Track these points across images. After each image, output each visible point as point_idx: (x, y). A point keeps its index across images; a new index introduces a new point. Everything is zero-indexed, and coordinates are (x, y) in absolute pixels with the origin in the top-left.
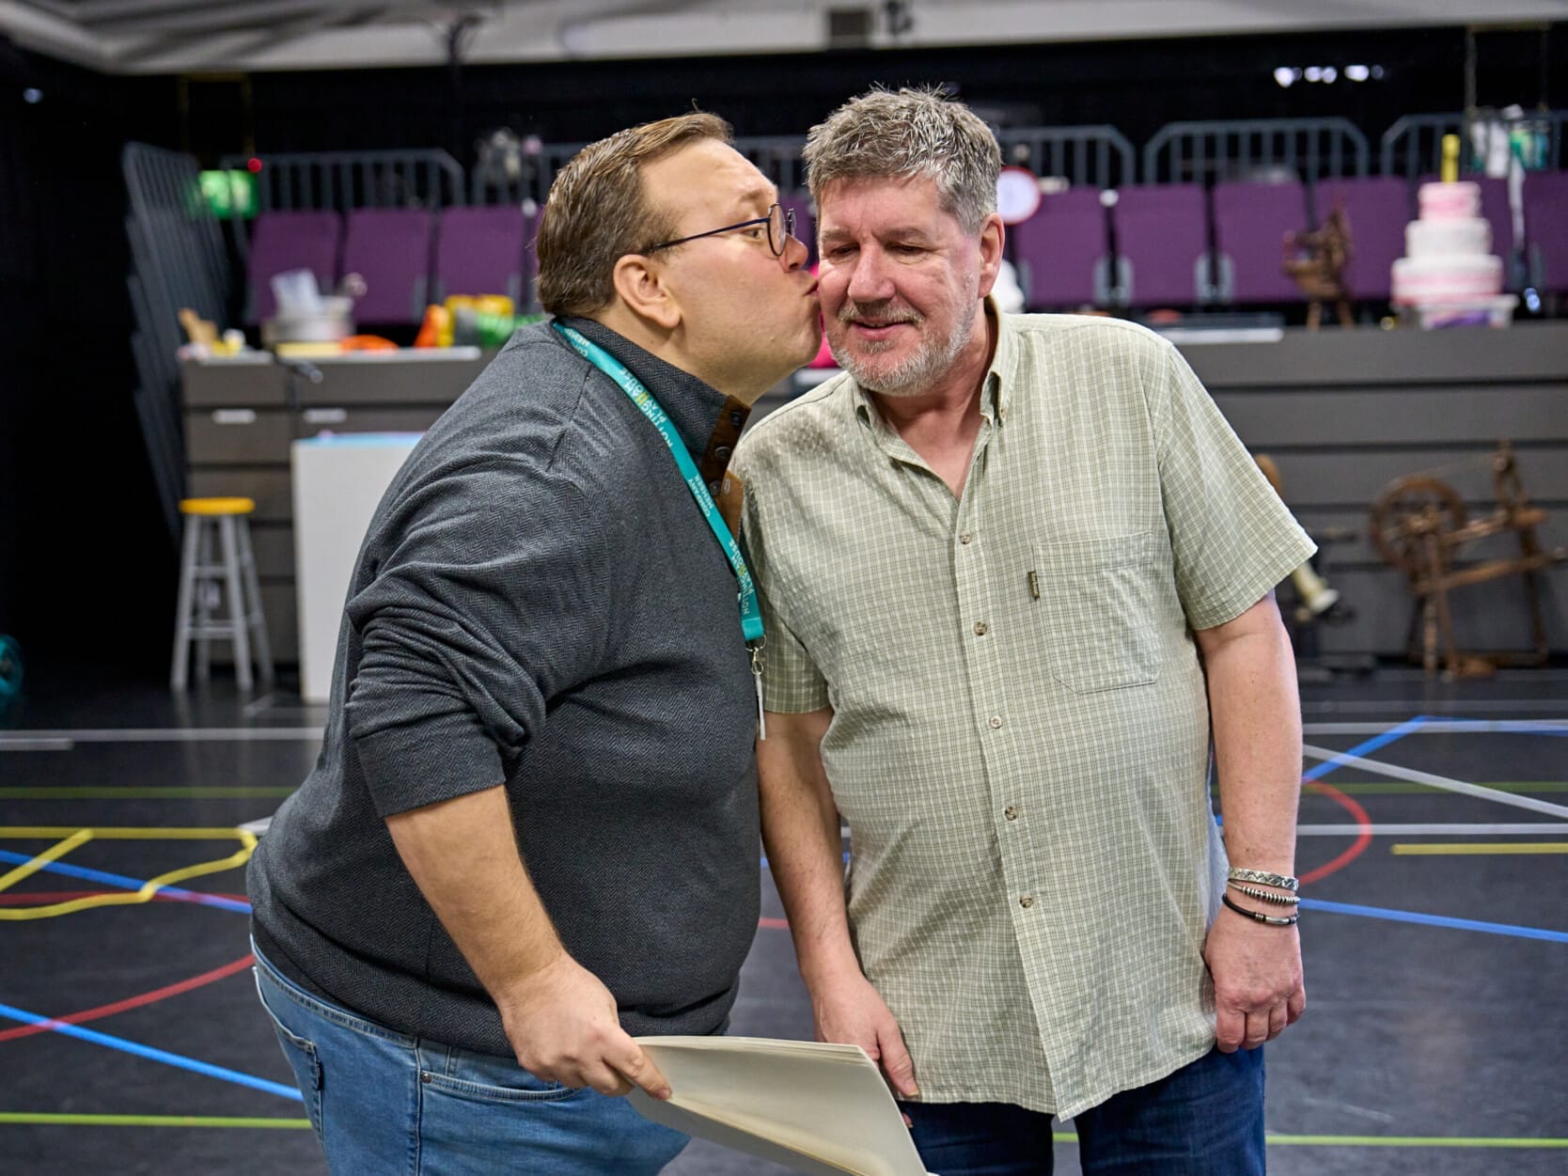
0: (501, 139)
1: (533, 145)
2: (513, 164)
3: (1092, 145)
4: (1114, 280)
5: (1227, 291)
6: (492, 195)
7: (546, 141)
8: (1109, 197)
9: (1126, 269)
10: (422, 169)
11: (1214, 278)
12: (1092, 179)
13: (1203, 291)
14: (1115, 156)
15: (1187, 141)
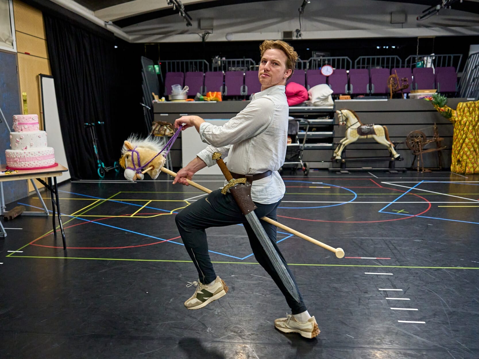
0: (217, 57)
1: (224, 59)
2: (219, 62)
3: (343, 60)
4: (349, 89)
5: (373, 92)
6: (215, 69)
7: (226, 58)
8: (348, 72)
9: (351, 86)
10: (201, 63)
11: (370, 89)
12: (343, 67)
13: (368, 91)
14: (348, 62)
15: (364, 59)
